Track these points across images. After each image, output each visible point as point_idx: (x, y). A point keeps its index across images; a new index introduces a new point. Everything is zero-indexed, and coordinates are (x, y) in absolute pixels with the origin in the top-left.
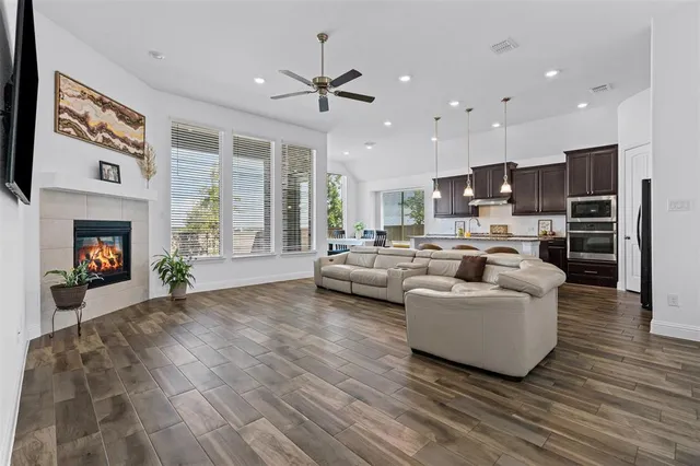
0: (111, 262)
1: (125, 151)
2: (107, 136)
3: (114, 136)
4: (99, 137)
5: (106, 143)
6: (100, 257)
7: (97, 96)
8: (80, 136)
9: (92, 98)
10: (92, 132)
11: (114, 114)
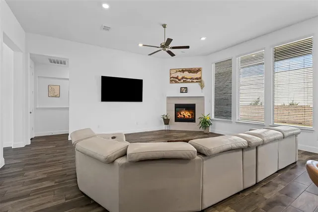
0: (189, 116)
1: (192, 82)
2: (184, 79)
3: (187, 79)
4: (182, 81)
5: (184, 82)
6: (185, 114)
7: (181, 70)
8: (176, 82)
9: (179, 71)
10: (180, 80)
11: (187, 72)
